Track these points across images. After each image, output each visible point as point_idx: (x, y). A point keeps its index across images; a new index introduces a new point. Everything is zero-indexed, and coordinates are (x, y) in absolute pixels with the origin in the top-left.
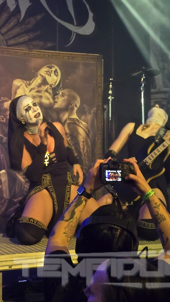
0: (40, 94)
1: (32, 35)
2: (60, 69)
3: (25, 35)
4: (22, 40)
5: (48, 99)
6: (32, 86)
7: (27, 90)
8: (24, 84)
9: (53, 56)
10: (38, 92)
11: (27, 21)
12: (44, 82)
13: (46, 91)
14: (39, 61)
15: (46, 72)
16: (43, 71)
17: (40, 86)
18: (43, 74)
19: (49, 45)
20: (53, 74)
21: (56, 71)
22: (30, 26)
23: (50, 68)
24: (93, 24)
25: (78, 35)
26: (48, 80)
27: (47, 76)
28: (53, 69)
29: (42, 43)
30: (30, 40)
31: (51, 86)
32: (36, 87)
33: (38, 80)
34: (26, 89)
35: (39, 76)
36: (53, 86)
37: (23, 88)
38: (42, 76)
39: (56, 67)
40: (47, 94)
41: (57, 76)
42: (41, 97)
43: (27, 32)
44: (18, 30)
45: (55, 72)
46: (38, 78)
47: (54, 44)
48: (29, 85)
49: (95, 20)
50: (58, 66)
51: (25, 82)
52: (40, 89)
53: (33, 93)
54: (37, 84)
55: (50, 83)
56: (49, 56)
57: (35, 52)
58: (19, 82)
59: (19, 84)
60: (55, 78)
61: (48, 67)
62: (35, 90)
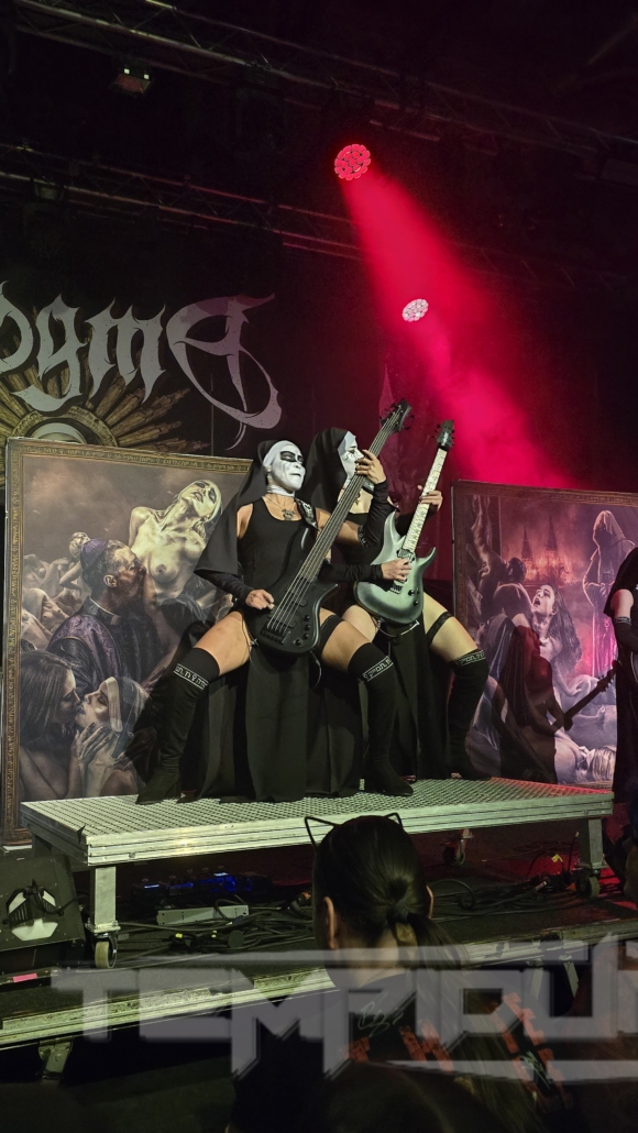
0: (182, 535)
1: (165, 429)
2: (220, 489)
3: (151, 428)
4: (146, 436)
5: (197, 543)
6: (168, 519)
7: (158, 527)
8: (152, 516)
9: (206, 464)
10: (179, 530)
11: (156, 402)
12: (191, 512)
13: (194, 528)
14: (181, 473)
15: (195, 493)
16: (188, 493)
17: (182, 519)
18: (188, 498)
19: (197, 446)
20: (206, 498)
21: (212, 493)
22: (161, 412)
23: (202, 486)
24: (279, 410)
25: (249, 428)
26: (197, 509)
27: (195, 501)
28: (208, 489)
29: (183, 443)
30: (162, 437)
31: (203, 520)
32: (175, 522)
33: (179, 509)
34: (157, 525)
35: (182, 501)
36: (207, 521)
37: (151, 522)
38: (187, 501)
39: (213, 485)
40: (196, 535)
41: (214, 501)
42: (184, 539)
43: (156, 422)
44: (139, 418)
45: (210, 493)
46: (177, 505)
47: (206, 445)
48: (162, 517)
49: (281, 402)
50: (216, 483)
51: (154, 511)
52: (182, 525)
53: (170, 532)
54: (177, 515)
55: (201, 514)
56: (199, 463)
57: (173, 457)
58: (142, 512)
59: (143, 516)
60: (211, 504)
61: (198, 485)
62: (173, 528)
